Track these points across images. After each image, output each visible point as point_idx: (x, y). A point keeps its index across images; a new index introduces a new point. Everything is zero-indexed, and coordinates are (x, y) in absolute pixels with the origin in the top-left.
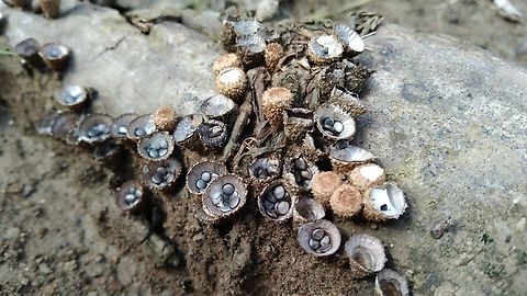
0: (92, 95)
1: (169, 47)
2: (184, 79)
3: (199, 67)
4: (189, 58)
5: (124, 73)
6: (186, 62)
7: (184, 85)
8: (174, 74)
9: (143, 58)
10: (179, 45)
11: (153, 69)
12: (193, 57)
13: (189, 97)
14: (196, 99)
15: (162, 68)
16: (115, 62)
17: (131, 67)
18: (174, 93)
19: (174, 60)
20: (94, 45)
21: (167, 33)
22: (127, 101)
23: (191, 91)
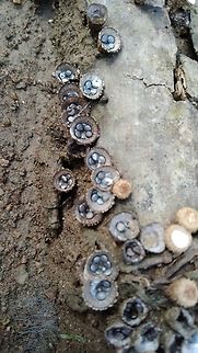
0: (102, 101)
1: (176, 134)
2: (159, 173)
3: (175, 177)
4: (177, 161)
5: (133, 115)
6: (172, 161)
7: (154, 177)
8: (157, 160)
9: (154, 120)
10: (183, 142)
11: (151, 139)
12: (181, 165)
13: (149, 189)
14: (151, 196)
15: (156, 145)
16: (136, 99)
17: (141, 116)
18: (144, 173)
19: (168, 149)
20: (137, 64)
21: (186, 121)
22: (116, 135)
23: (154, 186)
